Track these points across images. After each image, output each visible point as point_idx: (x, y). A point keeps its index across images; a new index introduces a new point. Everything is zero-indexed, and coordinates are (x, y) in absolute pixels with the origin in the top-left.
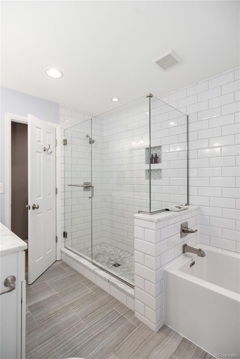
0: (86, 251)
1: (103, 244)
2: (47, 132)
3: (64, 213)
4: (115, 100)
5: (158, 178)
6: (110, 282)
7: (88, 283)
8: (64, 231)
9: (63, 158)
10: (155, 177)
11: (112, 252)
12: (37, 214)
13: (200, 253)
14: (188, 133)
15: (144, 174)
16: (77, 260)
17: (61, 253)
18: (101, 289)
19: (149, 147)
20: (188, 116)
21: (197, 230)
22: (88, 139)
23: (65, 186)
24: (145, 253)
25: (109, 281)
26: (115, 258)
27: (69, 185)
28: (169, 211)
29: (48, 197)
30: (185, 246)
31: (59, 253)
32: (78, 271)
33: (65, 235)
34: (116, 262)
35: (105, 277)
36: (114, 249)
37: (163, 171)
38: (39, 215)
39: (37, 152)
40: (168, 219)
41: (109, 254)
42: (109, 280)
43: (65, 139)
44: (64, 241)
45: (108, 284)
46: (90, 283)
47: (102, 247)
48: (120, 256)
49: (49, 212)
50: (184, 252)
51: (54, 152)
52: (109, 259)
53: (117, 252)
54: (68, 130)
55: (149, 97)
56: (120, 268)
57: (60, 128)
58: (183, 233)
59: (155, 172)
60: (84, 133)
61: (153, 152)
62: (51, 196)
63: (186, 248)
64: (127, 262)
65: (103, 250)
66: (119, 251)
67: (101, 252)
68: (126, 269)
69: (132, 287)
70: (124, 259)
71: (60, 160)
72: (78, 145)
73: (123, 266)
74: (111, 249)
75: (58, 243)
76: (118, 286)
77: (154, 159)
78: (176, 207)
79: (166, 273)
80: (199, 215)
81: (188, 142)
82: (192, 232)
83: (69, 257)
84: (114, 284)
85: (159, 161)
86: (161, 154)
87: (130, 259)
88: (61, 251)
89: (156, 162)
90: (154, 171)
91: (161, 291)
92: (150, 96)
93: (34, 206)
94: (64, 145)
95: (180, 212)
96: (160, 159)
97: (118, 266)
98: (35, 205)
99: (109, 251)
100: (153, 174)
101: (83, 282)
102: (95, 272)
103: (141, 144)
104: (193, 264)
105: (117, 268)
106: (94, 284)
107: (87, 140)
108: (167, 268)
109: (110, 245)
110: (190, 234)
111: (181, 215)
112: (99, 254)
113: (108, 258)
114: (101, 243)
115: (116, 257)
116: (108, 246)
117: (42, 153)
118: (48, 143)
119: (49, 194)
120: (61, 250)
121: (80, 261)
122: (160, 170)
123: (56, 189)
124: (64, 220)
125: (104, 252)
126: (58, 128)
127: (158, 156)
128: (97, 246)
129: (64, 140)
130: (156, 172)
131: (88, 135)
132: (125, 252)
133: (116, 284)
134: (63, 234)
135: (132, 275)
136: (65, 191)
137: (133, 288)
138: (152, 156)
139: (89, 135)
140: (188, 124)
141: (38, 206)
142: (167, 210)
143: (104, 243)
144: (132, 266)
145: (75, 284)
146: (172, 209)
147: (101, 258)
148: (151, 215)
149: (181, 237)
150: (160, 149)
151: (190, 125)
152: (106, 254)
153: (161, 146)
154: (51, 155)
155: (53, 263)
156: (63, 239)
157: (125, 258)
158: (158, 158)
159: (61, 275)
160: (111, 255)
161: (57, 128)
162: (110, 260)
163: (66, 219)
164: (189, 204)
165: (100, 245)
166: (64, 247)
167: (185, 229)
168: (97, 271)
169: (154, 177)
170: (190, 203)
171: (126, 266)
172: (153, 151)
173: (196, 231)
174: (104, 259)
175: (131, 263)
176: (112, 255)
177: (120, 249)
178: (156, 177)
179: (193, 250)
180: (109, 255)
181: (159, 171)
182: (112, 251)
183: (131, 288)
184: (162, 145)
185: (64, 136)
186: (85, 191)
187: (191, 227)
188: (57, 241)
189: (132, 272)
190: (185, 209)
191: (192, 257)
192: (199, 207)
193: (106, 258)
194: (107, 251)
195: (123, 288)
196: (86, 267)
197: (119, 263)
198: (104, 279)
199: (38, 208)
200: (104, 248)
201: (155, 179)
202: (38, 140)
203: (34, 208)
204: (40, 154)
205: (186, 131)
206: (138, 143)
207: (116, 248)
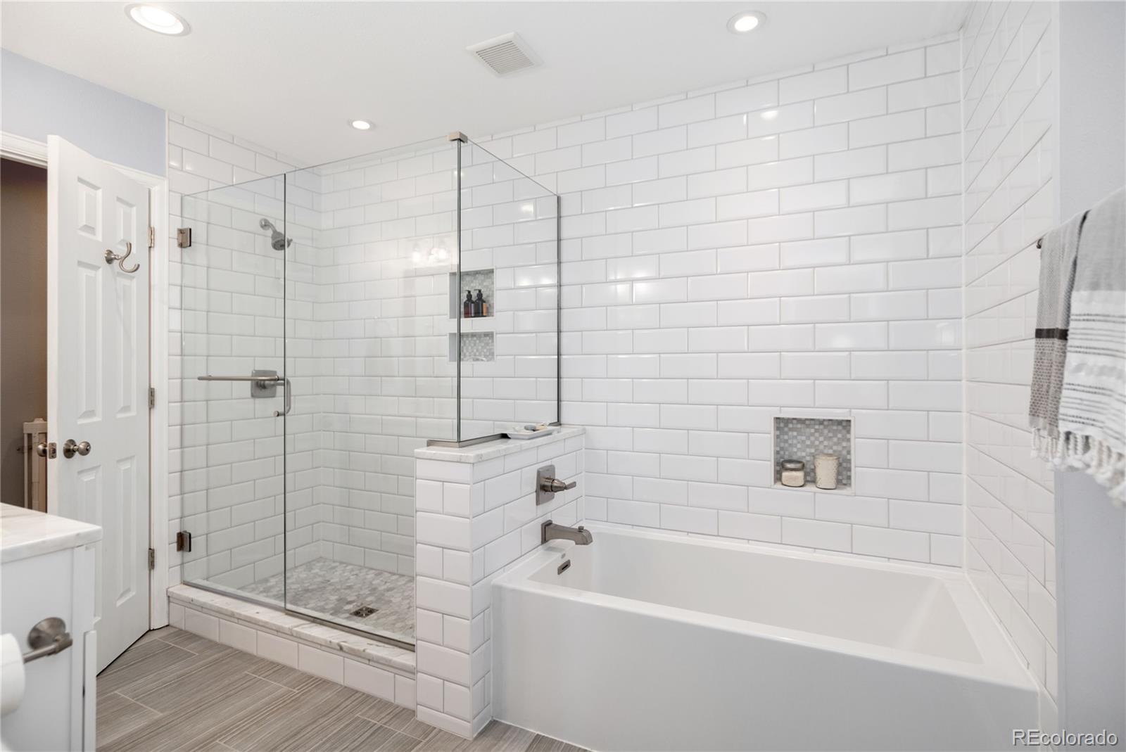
0: (261, 589)
1: (318, 562)
2: (119, 199)
3: (181, 472)
4: (361, 125)
5: (485, 356)
6: (345, 652)
7: (271, 672)
8: (178, 531)
9: (179, 288)
10: (477, 354)
11: (349, 581)
12: (80, 472)
13: (581, 536)
14: (559, 240)
15: (445, 346)
16: (233, 613)
17: (169, 602)
18: (317, 679)
19: (456, 271)
20: (559, 199)
21: (575, 483)
22: (270, 232)
23: (185, 381)
24: (443, 548)
25: (341, 649)
26: (358, 596)
27: (200, 379)
28: (509, 438)
29: (120, 416)
30: (547, 526)
31: (159, 604)
32: (233, 645)
33: (183, 542)
34: (362, 604)
35: (329, 639)
36: (355, 573)
37: (497, 337)
38: (87, 478)
39: (80, 263)
40: (505, 455)
41: (339, 587)
42: (342, 643)
43: (187, 226)
44: (178, 561)
45: (337, 658)
46: (278, 669)
47: (313, 571)
48: (375, 589)
49: (125, 466)
50: (544, 540)
51: (143, 269)
52: (339, 600)
53: (365, 579)
54: (195, 197)
55: (456, 142)
56: (376, 617)
57: (166, 189)
58: (542, 494)
59: (478, 341)
60: (254, 213)
61: (473, 286)
62: (133, 413)
63: (549, 531)
64: (396, 599)
65: (320, 579)
66: (371, 575)
67: (311, 585)
68: (394, 617)
69: (411, 648)
70: (388, 594)
71: (165, 296)
72: (232, 250)
73: (383, 612)
74: (345, 574)
75: (155, 573)
76: (369, 654)
77: (475, 306)
78: (526, 428)
79: (498, 590)
80: (584, 449)
81: (559, 263)
82: (563, 488)
83: (202, 608)
84: (358, 651)
85: (488, 312)
86: (493, 291)
87: (404, 591)
88: (169, 597)
89: (479, 313)
90: (475, 338)
91: (486, 638)
92: (460, 140)
93: (72, 447)
94: (181, 245)
95: (534, 440)
96: (490, 307)
97: (367, 615)
98: (72, 442)
99: (337, 580)
100: (472, 347)
101: (253, 673)
102: (297, 632)
103: (440, 261)
104: (565, 567)
105: (364, 619)
106: (292, 670)
107: (266, 236)
108: (500, 579)
109: (341, 563)
110: (558, 493)
111: (538, 447)
112: (307, 591)
113: (337, 597)
114: (309, 562)
115: (362, 592)
116: (334, 568)
117: (100, 271)
118: (122, 237)
119: (126, 408)
120: (167, 591)
121: (243, 613)
122: (489, 335)
123: (152, 393)
124: (178, 492)
125: (323, 583)
126: (160, 189)
127: (484, 297)
128: (297, 571)
129: (181, 232)
130: (480, 342)
131: (266, 221)
132: (390, 575)
133: (364, 651)
134: (175, 538)
135: (411, 628)
136: (186, 398)
137: (414, 651)
138: (469, 296)
139: (271, 221)
140: (559, 218)
141: (88, 445)
142: (504, 436)
143: (319, 559)
144: (409, 608)
145: (227, 682)
146: (516, 433)
147: (312, 601)
148: (460, 447)
149: (538, 503)
150: (490, 277)
151: (563, 221)
152: (330, 588)
153: (491, 271)
154: (133, 277)
155: (139, 639)
156: (176, 556)
157: (389, 590)
158: (485, 302)
159: (174, 666)
160: (345, 589)
161: (155, 190)
162: (343, 601)
163: (186, 489)
164: (560, 425)
165: (309, 565)
166: (178, 580)
167: (546, 484)
168: (303, 628)
169: (475, 355)
170: (563, 420)
171: (392, 611)
172: (472, 282)
173: (573, 485)
174: (322, 603)
175: (408, 601)
176: (350, 587)
177: (372, 569)
178: (480, 355)
179: (563, 532)
180: (338, 590)
181: (488, 338)
182: (349, 579)
183: (408, 652)
184: (494, 268)
185: (182, 217)
186: (258, 401)
187: (561, 476)
188: (152, 564)
189: (410, 622)
190: (549, 434)
191: (564, 550)
192: (584, 429)
193: (328, 599)
194: (332, 581)
195: (386, 656)
196: (265, 627)
197: (370, 607)
198: (328, 646)
199: (86, 451)
200: (322, 573)
201: (478, 360)
202: (86, 226)
203: (69, 453)
204: (91, 273)
205: (555, 237)
206: (431, 257)
207: (361, 568)
